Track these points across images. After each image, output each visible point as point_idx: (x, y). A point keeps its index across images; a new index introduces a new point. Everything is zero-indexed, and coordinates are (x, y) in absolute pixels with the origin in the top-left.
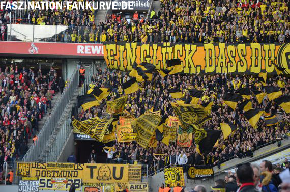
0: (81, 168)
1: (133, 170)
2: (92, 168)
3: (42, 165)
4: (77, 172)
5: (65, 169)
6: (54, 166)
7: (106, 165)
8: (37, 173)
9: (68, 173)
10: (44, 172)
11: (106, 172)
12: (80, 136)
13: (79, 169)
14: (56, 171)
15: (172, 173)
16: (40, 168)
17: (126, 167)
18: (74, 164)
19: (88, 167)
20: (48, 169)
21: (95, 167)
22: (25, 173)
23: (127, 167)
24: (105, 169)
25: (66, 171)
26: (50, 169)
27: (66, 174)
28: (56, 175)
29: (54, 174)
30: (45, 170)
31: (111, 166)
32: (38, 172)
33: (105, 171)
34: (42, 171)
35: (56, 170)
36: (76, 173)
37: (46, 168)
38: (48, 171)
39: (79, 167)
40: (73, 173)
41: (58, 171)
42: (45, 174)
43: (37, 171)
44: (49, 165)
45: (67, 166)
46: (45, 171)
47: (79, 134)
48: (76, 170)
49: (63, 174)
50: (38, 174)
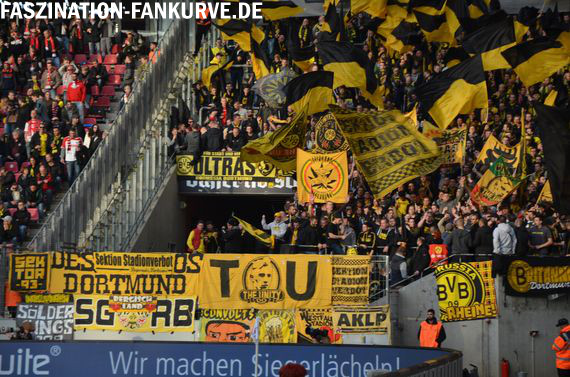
0: (194, 267)
1: (344, 271)
2: (225, 267)
3: (81, 261)
4: (183, 278)
5: (149, 270)
6: (117, 261)
7: (267, 258)
8: (67, 283)
9: (156, 281)
10: (88, 281)
11: (266, 278)
12: (195, 183)
13: (190, 271)
14: (123, 277)
15: (461, 279)
16: (77, 268)
17: (324, 262)
18: (174, 255)
19: (213, 263)
20: (100, 272)
21: (235, 264)
22: (35, 282)
23: (329, 261)
24: (265, 270)
25: (152, 277)
26: (107, 271)
27: (152, 284)
28: (123, 287)
29: (117, 284)
30: (92, 273)
31: (281, 260)
32: (72, 280)
33: (262, 275)
34: (84, 277)
35: (123, 273)
36: (180, 281)
37: (92, 269)
38: (98, 277)
39: (189, 263)
40: (172, 281)
41: (129, 277)
42: (92, 284)
43: (67, 276)
44: (102, 260)
45: (153, 262)
46: (91, 277)
47: (192, 179)
48: (179, 274)
49: (144, 284)
50: (71, 287)
